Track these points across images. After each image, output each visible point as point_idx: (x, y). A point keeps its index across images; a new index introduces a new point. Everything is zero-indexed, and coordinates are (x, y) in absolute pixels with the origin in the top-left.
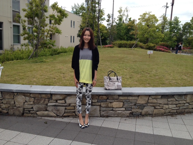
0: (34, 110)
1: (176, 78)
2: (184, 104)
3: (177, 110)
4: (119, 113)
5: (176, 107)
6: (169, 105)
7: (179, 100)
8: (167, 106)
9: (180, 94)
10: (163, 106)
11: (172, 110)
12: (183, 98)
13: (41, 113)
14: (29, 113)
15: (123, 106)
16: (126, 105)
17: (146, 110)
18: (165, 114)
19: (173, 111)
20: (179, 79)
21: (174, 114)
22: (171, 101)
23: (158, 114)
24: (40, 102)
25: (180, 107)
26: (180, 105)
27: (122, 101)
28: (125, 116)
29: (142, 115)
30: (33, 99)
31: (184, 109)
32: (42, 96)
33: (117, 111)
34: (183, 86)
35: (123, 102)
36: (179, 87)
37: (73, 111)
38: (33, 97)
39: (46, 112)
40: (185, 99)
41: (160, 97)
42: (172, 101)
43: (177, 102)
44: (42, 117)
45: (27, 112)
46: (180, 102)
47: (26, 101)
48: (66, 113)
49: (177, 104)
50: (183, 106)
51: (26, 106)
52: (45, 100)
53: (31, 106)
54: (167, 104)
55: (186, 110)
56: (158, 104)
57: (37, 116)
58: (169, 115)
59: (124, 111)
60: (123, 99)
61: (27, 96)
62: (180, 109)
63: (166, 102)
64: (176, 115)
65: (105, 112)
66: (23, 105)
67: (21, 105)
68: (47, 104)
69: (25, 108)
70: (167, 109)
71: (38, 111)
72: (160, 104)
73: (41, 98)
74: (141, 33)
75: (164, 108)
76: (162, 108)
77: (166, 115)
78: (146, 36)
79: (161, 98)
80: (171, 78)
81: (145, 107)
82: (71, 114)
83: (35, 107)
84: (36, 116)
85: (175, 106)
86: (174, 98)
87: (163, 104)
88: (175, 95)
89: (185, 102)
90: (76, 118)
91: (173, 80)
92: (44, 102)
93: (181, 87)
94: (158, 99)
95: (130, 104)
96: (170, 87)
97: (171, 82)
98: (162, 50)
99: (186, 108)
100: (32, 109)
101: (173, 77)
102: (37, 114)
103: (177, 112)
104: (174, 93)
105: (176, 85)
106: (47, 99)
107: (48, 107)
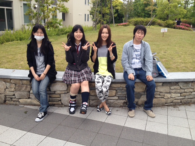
0: (16, 97)
1: (187, 61)
2: (190, 93)
3: (182, 100)
4: (110, 102)
5: (181, 96)
6: (172, 94)
7: (184, 88)
8: (169, 95)
9: (185, 81)
10: (164, 95)
11: (175, 99)
12: (190, 85)
13: (24, 101)
14: (11, 100)
15: (116, 94)
16: (119, 94)
17: (143, 99)
18: (166, 104)
19: (177, 100)
20: (190, 62)
21: (177, 104)
22: (174, 89)
23: (157, 104)
24: (21, 89)
25: (185, 96)
26: (185, 94)
27: (114, 89)
28: (118, 106)
29: (138, 105)
30: (14, 85)
31: (191, 98)
32: (23, 82)
33: (109, 100)
34: (192, 71)
35: (116, 90)
36: (187, 72)
37: (58, 100)
38: (14, 84)
39: (29, 100)
40: (192, 87)
41: (161, 84)
42: (176, 89)
43: (182, 90)
44: (25, 105)
45: (9, 100)
46: (186, 90)
47: (7, 87)
48: (50, 101)
49: (182, 93)
50: (189, 95)
51: (8, 93)
52: (27, 87)
53: (12, 93)
54: (170, 93)
55: (193, 100)
56: (159, 93)
57: (20, 104)
58: (171, 105)
59: (116, 100)
60: (116, 87)
61: (7, 82)
62: (185, 98)
63: (168, 91)
64: (180, 105)
65: (95, 101)
66: (4, 92)
67: (2, 92)
68: (29, 92)
69: (6, 95)
70: (169, 98)
71: (20, 99)
72: (161, 92)
73: (23, 84)
74: (160, 9)
75: (165, 98)
76: (163, 98)
77: (167, 106)
78: (166, 12)
79: (163, 85)
80: (180, 61)
81: (142, 96)
82: (56, 102)
83: (17, 94)
84: (18, 104)
85: (179, 95)
86: (179, 86)
87: (164, 92)
88: (179, 82)
89: (191, 90)
90: (61, 107)
91: (183, 63)
92: (25, 89)
93: (189, 72)
94: (158, 87)
95: (124, 92)
96: (176, 72)
97: (178, 67)
98: (182, 27)
99: (193, 97)
100: (14, 97)
101: (183, 60)
102: (19, 102)
103: (181, 102)
104: (179, 79)
105: (184, 69)
106: (29, 86)
107: (31, 94)
